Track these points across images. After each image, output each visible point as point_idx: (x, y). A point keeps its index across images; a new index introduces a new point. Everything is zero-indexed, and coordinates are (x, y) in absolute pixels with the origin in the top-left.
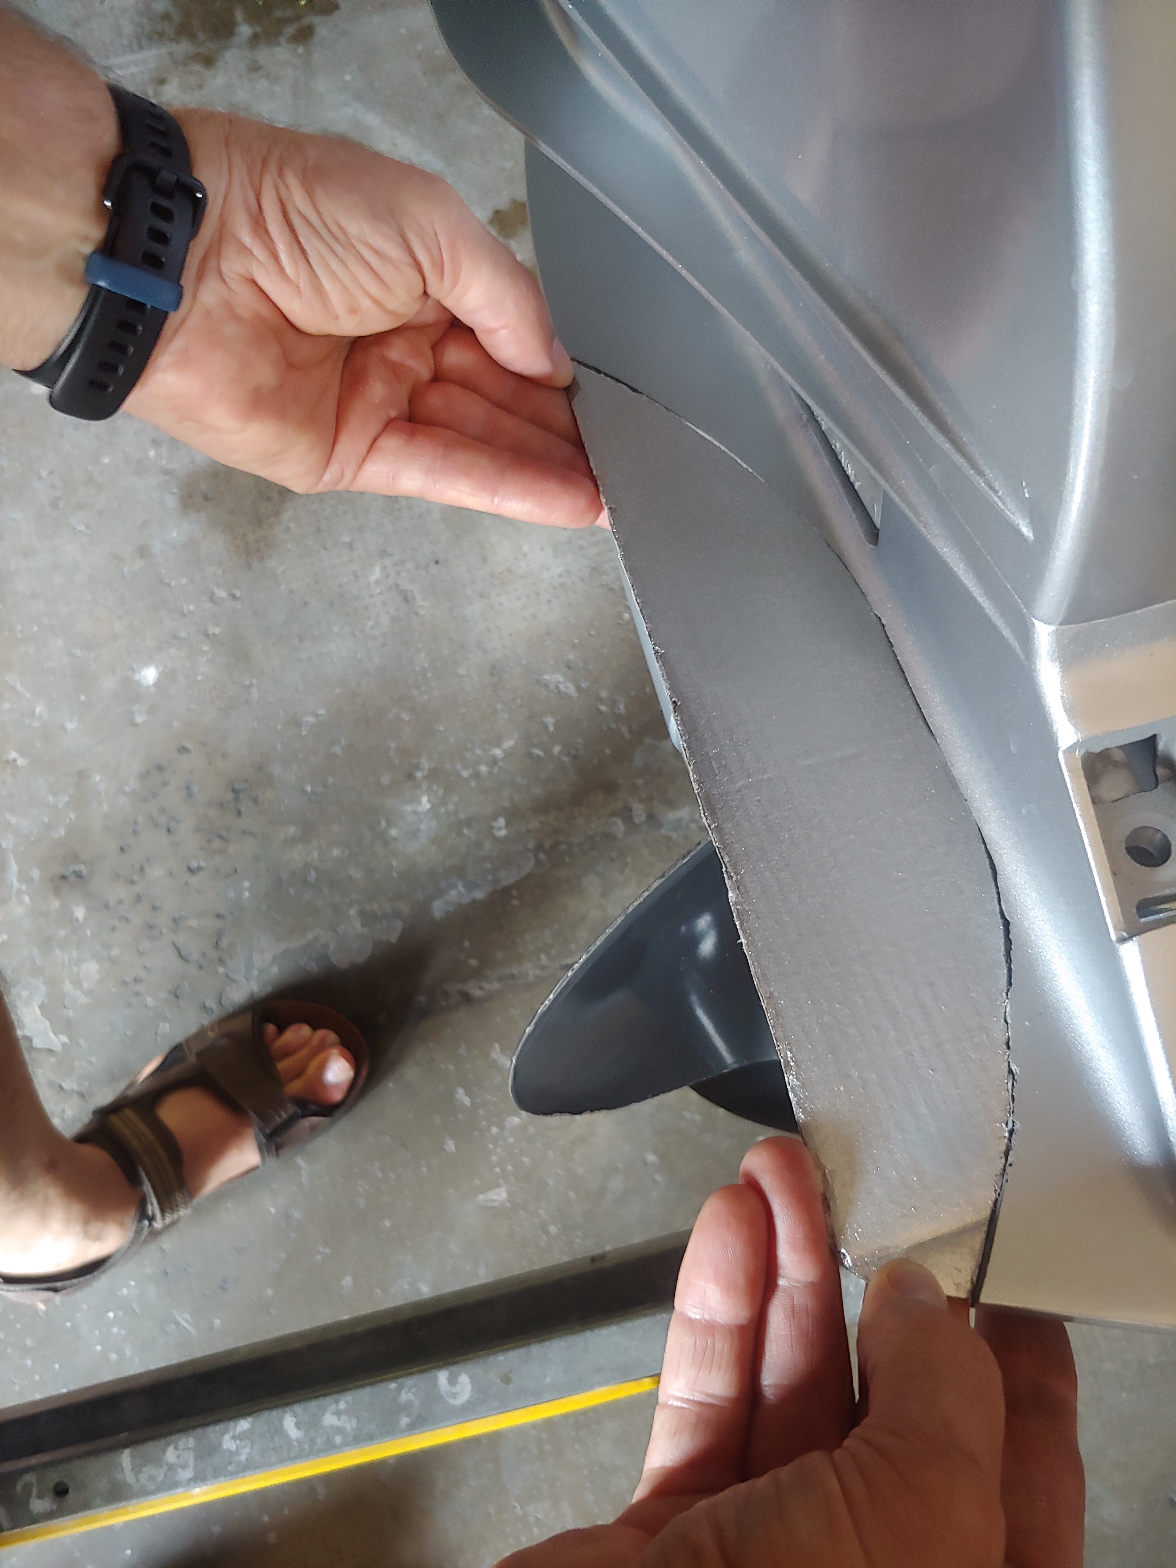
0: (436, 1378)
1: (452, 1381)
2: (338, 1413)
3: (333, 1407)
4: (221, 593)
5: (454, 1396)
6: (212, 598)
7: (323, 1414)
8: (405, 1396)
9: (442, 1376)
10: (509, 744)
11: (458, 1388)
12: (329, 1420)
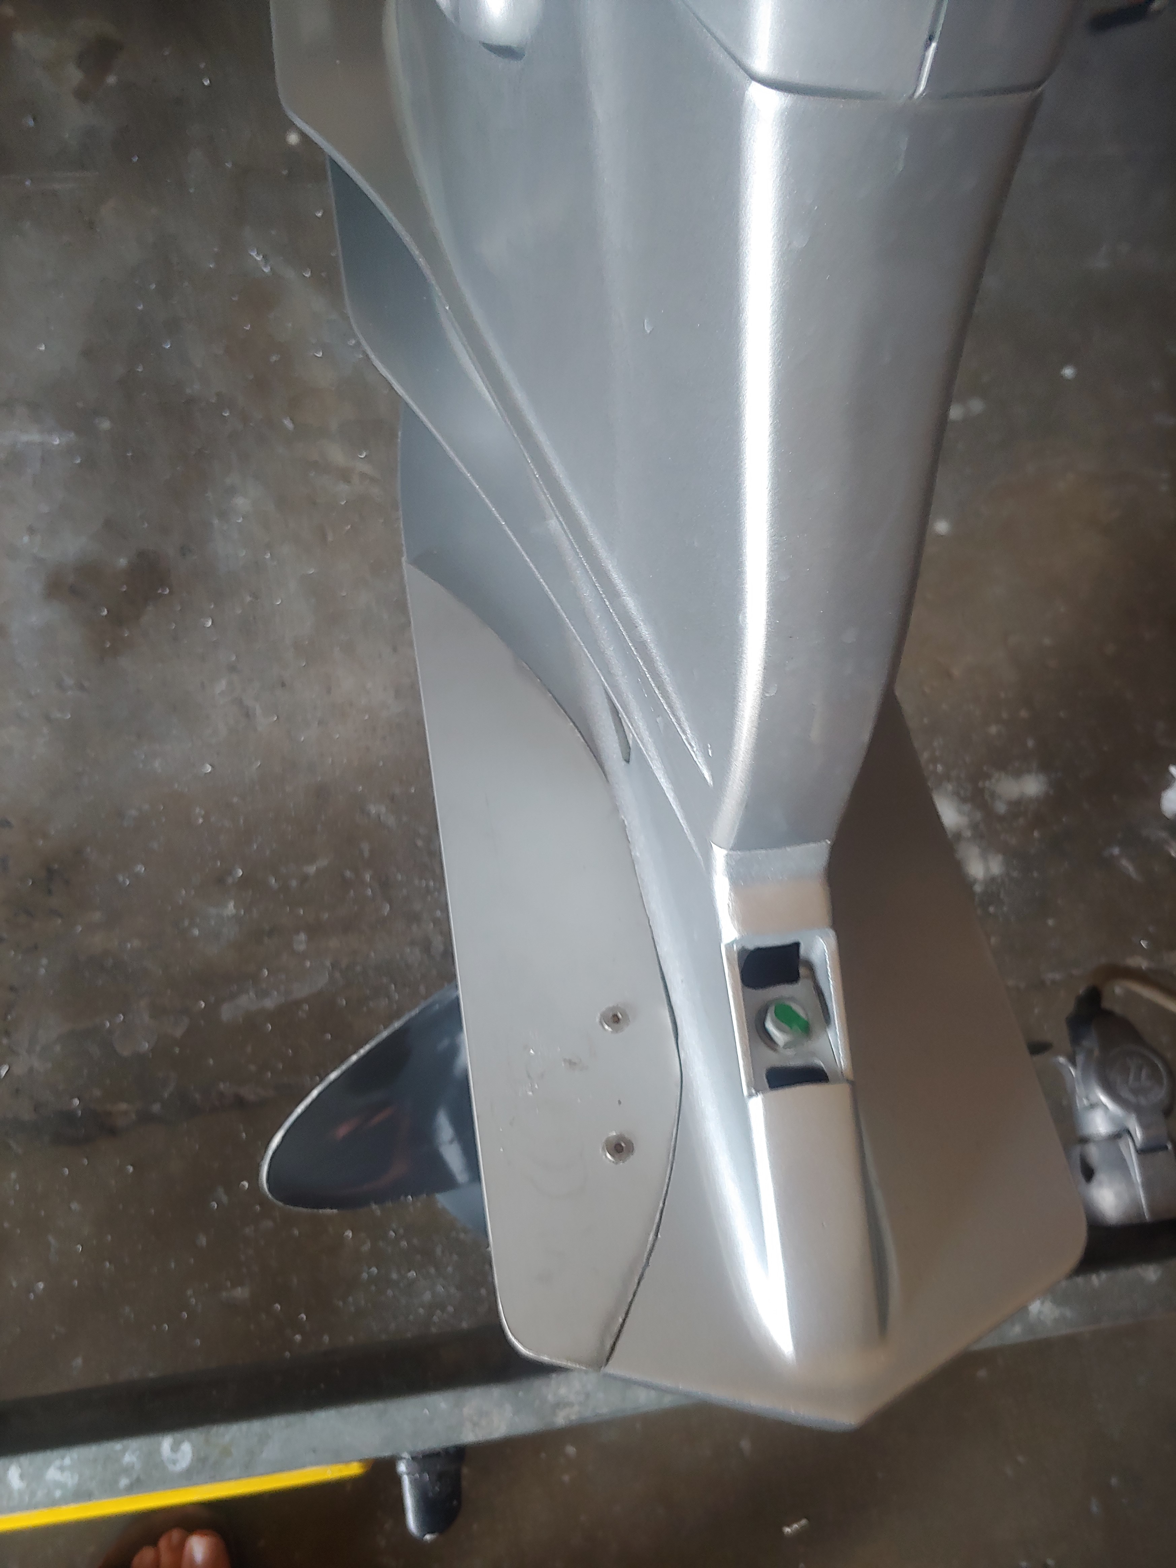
0: (160, 1445)
1: (175, 1448)
2: (62, 1469)
3: (58, 1463)
4: (69, 681)
5: (174, 1462)
6: (60, 685)
7: (48, 1467)
8: (129, 1458)
9: (166, 1443)
10: (323, 862)
11: (179, 1455)
12: (53, 1474)
